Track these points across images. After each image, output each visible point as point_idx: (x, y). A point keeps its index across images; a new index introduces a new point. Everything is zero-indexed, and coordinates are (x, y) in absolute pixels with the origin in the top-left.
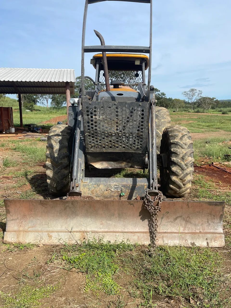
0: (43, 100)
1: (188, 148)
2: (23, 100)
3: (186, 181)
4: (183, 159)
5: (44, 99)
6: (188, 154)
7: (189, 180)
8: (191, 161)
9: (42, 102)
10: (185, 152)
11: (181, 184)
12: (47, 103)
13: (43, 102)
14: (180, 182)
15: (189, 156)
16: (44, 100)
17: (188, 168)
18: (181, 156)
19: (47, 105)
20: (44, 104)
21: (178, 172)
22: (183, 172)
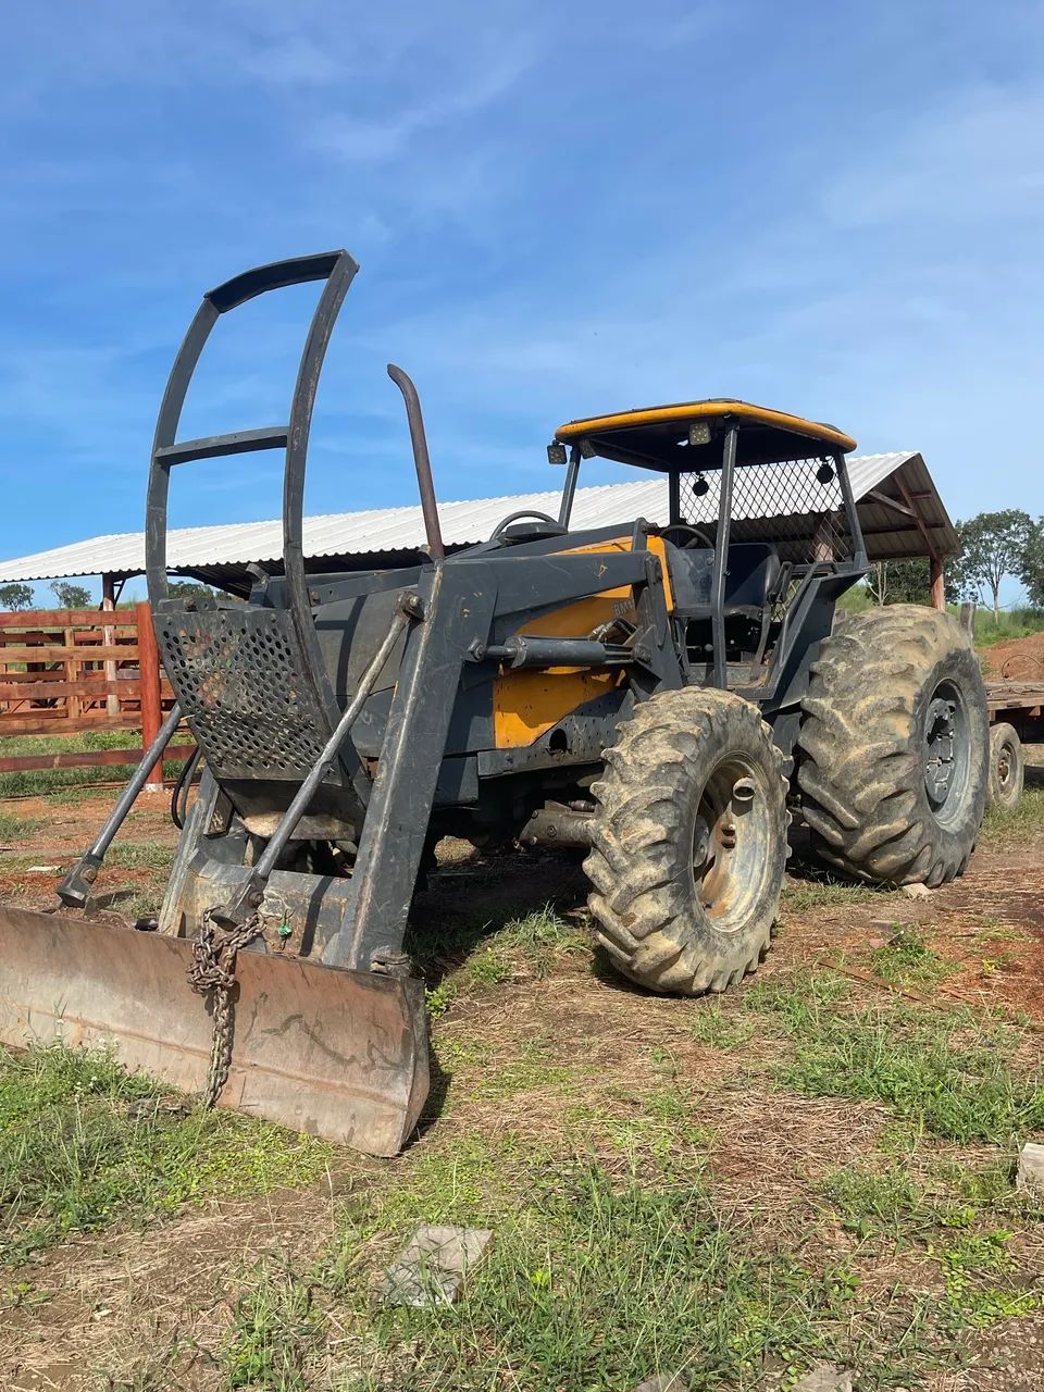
0: (974, 582)
1: (647, 782)
2: (883, 589)
3: (638, 920)
4: (616, 826)
5: (980, 578)
6: (641, 806)
7: (649, 916)
8: (644, 837)
9: (972, 590)
10: (626, 798)
11: (621, 931)
12: (996, 595)
13: (974, 590)
14: (616, 925)
15: (642, 816)
16: (979, 583)
17: (634, 865)
18: (613, 810)
19: (996, 605)
20: (980, 600)
21: (601, 877)
22: (616, 882)
